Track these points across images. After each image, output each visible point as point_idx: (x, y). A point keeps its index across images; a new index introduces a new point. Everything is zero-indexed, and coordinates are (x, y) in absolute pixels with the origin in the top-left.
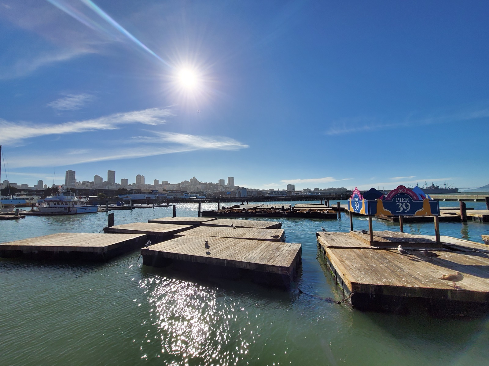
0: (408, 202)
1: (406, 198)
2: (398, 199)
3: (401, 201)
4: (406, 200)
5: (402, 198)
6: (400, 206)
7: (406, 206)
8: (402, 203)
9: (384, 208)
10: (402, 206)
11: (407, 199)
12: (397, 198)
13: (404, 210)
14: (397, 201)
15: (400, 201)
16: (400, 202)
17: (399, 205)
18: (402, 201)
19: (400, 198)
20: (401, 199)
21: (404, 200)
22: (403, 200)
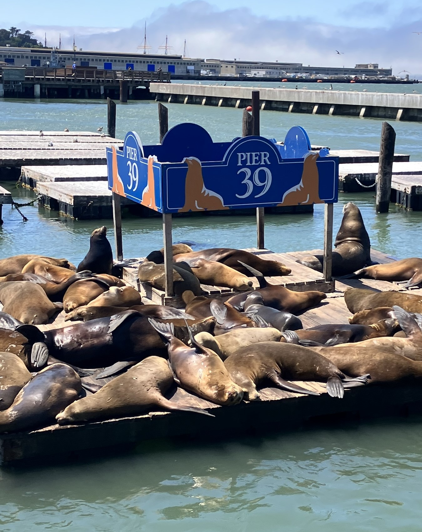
0: (266, 165)
1: (263, 153)
2: (242, 156)
3: (251, 162)
4: (263, 158)
5: (254, 154)
6: (247, 177)
7: (262, 176)
8: (253, 169)
9: (204, 188)
10: (251, 179)
11: (265, 156)
12: (239, 154)
13: (258, 190)
14: (240, 164)
15: (248, 164)
16: (248, 167)
17: (243, 175)
18: (254, 163)
19: (249, 154)
20: (251, 155)
21: (257, 158)
22: (254, 158)
